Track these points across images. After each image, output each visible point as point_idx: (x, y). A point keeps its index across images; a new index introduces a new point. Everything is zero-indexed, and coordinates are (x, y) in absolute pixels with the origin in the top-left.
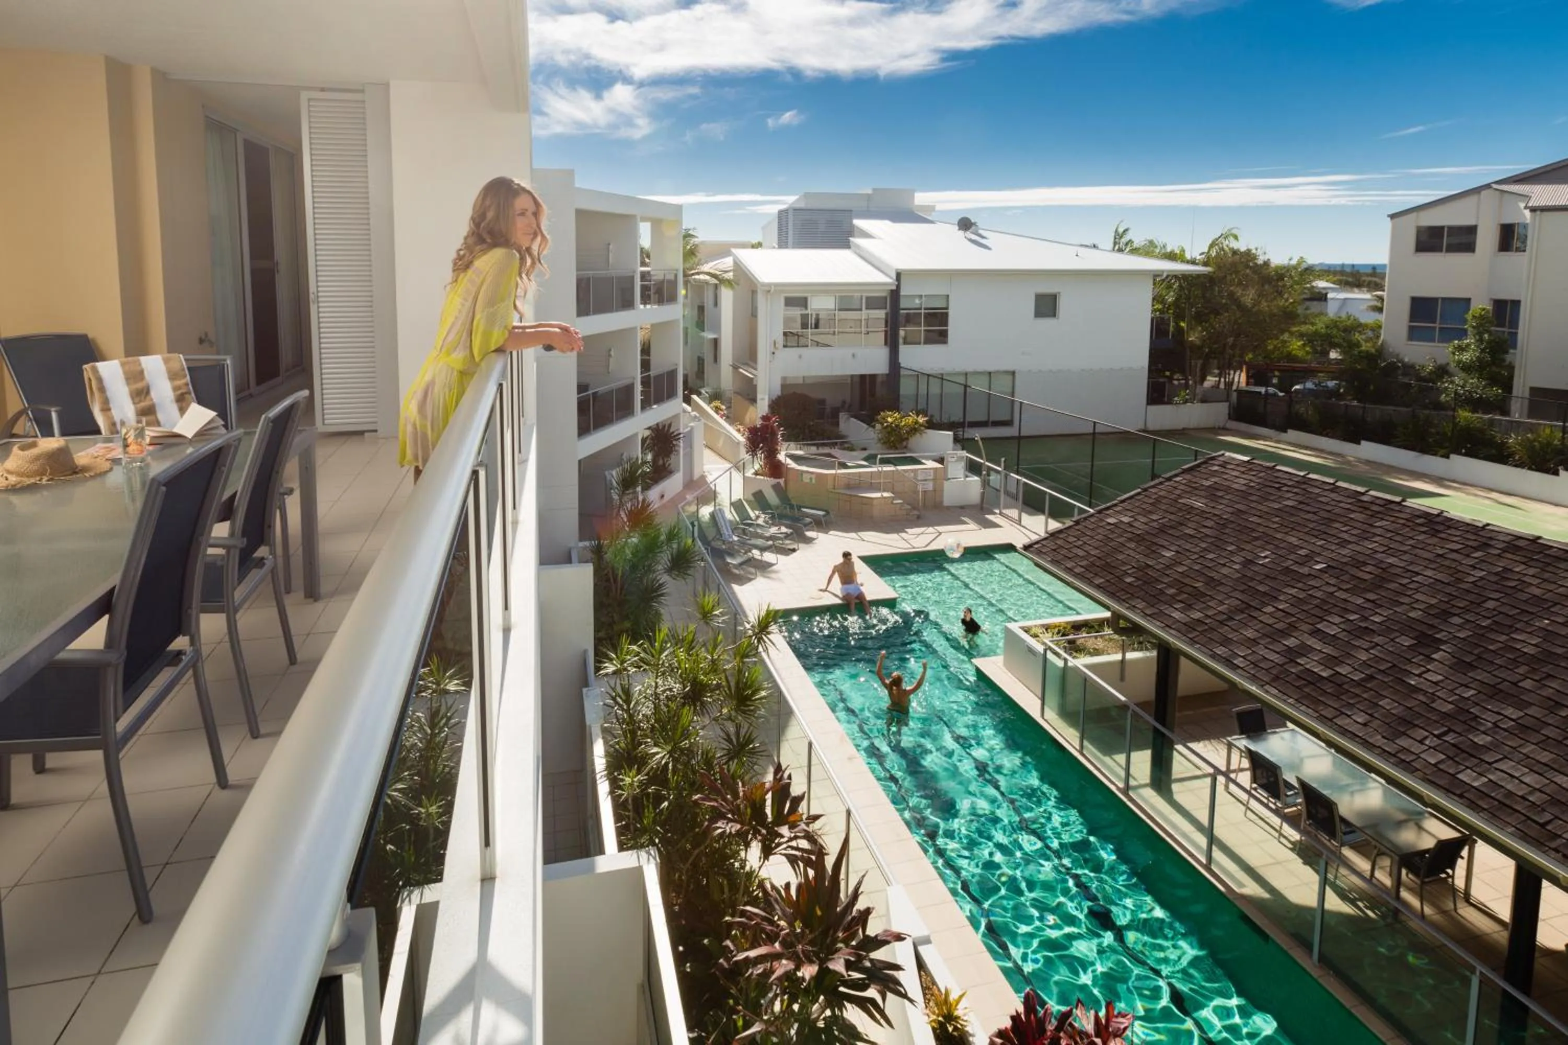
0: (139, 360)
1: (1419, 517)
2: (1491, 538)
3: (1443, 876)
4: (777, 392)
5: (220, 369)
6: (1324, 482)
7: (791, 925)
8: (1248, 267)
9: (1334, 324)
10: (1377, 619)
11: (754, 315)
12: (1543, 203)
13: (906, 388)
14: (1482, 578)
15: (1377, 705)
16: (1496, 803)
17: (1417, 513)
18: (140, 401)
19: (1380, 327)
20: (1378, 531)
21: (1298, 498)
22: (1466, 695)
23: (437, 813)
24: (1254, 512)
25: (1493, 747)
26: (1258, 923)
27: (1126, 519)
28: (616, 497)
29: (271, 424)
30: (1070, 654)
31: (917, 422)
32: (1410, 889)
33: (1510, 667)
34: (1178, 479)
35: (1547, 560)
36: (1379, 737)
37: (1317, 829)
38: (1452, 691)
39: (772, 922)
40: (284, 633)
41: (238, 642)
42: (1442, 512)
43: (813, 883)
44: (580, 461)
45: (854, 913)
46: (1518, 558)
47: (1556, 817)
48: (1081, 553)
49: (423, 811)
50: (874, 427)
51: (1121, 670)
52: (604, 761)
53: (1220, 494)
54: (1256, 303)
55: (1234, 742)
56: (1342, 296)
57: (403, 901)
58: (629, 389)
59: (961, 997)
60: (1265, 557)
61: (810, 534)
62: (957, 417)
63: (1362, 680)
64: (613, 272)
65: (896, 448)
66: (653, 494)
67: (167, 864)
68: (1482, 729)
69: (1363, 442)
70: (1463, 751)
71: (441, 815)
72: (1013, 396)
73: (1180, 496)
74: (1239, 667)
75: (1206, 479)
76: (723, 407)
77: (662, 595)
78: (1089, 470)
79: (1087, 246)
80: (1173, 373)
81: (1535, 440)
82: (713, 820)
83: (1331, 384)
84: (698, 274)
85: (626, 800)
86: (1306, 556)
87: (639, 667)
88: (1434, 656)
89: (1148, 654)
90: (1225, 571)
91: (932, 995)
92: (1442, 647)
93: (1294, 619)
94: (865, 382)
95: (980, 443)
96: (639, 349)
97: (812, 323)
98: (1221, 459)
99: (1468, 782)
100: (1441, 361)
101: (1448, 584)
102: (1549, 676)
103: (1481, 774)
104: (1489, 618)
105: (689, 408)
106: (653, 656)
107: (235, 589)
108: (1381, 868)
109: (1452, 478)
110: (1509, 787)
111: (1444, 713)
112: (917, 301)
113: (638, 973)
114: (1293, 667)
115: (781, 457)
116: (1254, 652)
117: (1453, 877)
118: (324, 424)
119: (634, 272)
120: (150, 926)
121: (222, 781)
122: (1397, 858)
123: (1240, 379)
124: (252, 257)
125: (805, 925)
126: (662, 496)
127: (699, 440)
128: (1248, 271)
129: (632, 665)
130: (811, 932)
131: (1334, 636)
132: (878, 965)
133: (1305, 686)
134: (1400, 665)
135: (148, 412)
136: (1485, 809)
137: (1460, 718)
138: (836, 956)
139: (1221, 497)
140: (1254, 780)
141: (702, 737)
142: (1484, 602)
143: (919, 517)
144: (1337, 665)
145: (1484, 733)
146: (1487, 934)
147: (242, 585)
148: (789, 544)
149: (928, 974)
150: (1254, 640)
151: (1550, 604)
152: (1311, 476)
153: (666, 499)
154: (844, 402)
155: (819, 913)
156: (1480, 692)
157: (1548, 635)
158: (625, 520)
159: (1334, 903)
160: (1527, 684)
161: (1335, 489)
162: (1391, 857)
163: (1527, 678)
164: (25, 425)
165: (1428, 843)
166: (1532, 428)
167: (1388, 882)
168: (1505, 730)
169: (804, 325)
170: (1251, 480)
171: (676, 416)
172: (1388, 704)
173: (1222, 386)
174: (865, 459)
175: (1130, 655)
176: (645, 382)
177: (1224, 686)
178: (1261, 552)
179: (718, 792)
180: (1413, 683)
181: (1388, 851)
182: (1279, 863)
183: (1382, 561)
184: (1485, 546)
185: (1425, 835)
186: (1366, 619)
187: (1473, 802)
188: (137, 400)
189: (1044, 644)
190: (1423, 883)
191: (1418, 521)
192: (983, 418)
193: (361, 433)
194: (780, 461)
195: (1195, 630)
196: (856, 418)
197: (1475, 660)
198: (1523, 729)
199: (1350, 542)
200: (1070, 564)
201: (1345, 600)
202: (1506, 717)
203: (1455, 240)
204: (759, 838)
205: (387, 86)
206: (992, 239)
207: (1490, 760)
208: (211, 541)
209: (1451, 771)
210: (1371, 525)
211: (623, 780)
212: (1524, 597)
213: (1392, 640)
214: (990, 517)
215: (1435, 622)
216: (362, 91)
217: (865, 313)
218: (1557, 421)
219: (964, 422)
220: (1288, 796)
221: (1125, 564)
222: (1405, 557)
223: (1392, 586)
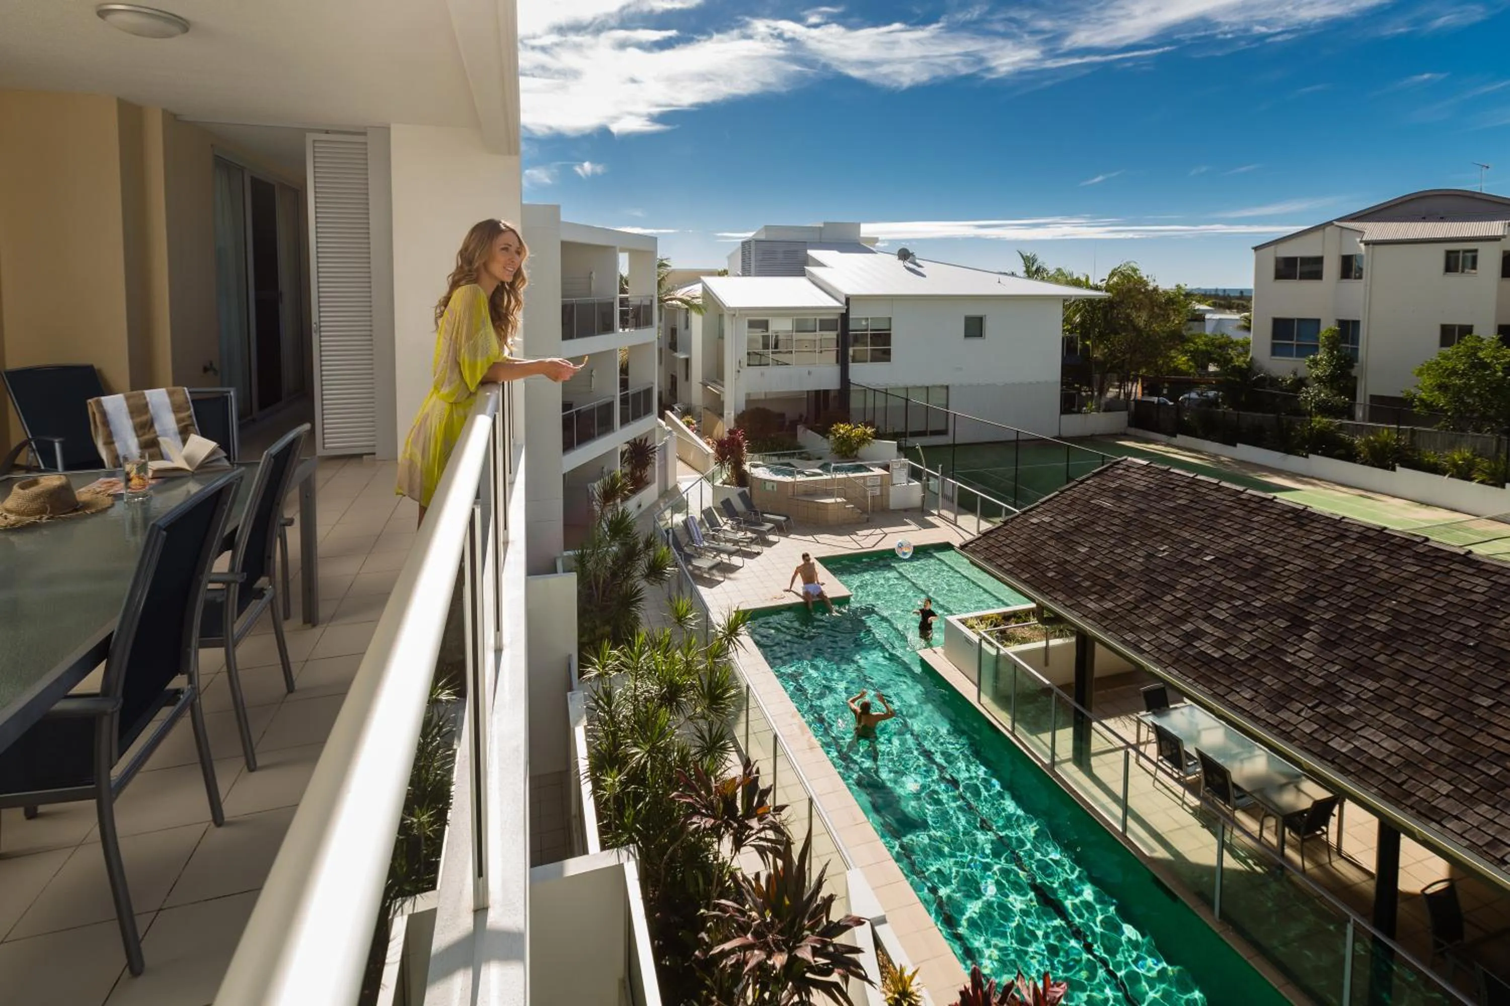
0: (143, 394)
1: (1287, 512)
2: (1346, 530)
3: (1319, 833)
4: (742, 407)
5: (223, 400)
6: (1211, 483)
7: (762, 915)
8: (1140, 292)
9: (1211, 342)
10: (1258, 604)
11: (721, 337)
12: (1374, 237)
13: (856, 402)
14: (1341, 565)
15: (1260, 681)
16: (1361, 767)
17: (1286, 509)
18: (144, 434)
19: (1249, 343)
20: (1255, 525)
21: (1189, 497)
22: (1333, 670)
23: (428, 822)
24: (1153, 510)
25: (1358, 715)
26: (1168, 885)
27: (1047, 519)
28: (597, 508)
29: (272, 460)
30: (1002, 643)
31: (865, 433)
32: (1292, 847)
33: (1367, 644)
34: (1089, 482)
35: (1392, 548)
36: (1264, 711)
37: (1214, 795)
38: (1321, 667)
39: (743, 913)
40: (282, 660)
41: (236, 671)
42: (1307, 507)
43: (782, 874)
44: (564, 475)
45: (819, 901)
46: (1368, 547)
47: (1410, 778)
48: (1009, 551)
49: (415, 820)
50: (828, 438)
51: (1045, 657)
52: (587, 762)
53: (1124, 495)
54: (1148, 323)
55: (1143, 719)
56: (1217, 316)
57: (395, 912)
58: (610, 406)
59: (914, 973)
60: (1164, 551)
61: (772, 538)
62: (900, 428)
63: (1248, 659)
64: (595, 299)
65: (848, 457)
66: (631, 505)
67: (160, 910)
68: (1347, 700)
69: (1238, 445)
70: (1333, 721)
71: (431, 824)
72: (947, 408)
73: (1091, 498)
74: (1145, 651)
75: (1113, 482)
76: (694, 422)
77: (640, 600)
78: (1013, 473)
79: (1005, 274)
80: (1081, 386)
81: (1375, 441)
82: (689, 816)
83: (1211, 394)
84: (671, 299)
85: (608, 800)
86: (1197, 549)
87: (620, 671)
88: (1305, 636)
89: (1067, 641)
90: (1131, 564)
91: (888, 973)
92: (1312, 628)
93: (1189, 606)
94: (820, 397)
95: (920, 451)
96: (618, 368)
97: (773, 344)
98: (1124, 463)
99: (1338, 748)
100: (1300, 374)
101: (1313, 571)
102: (1398, 651)
103: (1348, 741)
104: (1347, 600)
105: (663, 423)
106: (632, 659)
107: (235, 622)
108: (1268, 828)
109: (1311, 475)
110: (1371, 752)
111: (1316, 687)
112: (864, 323)
113: (620, 969)
114: (1190, 650)
115: (746, 467)
116: (1157, 637)
117: (1327, 833)
118: (324, 447)
119: (614, 298)
120: (140, 979)
121: (218, 819)
122: (1281, 818)
123: (1136, 390)
124: (257, 289)
125: (775, 915)
126: (640, 506)
127: (672, 453)
128: (1141, 296)
129: (613, 669)
130: (780, 922)
131: (1223, 620)
132: (841, 949)
133: (1201, 667)
134: (1277, 645)
135: (151, 447)
136: (1352, 773)
137: (1329, 691)
138: (803, 943)
139: (1126, 498)
140: (1160, 752)
141: (678, 736)
142: (1344, 586)
143: (868, 520)
144: (1226, 647)
145: (1348, 703)
146: (1356, 884)
147: (242, 617)
148: (755, 549)
149: (885, 953)
150: (1157, 626)
151: (1397, 587)
152: (1200, 477)
153: (643, 507)
154: (801, 416)
155: (787, 902)
156: (1343, 667)
157: (1397, 615)
158: (606, 530)
159: (1229, 862)
160: (1381, 658)
161: (1219, 488)
162: (1275, 817)
163: (1381, 653)
164: (27, 457)
165: (1305, 804)
166: (1372, 430)
167: (1274, 841)
168: (1365, 700)
169: (766, 346)
170: (1150, 483)
171: (653, 431)
172: (1270, 680)
173: (1122, 397)
174: (820, 468)
175: (1054, 642)
176: (624, 401)
177: (1131, 667)
178: (1161, 546)
179: (693, 788)
180: (1289, 660)
181: (1272, 813)
182: (1182, 828)
183: (1260, 553)
184: (1341, 537)
185: (1303, 796)
186: (1248, 604)
187: (1342, 767)
188: (140, 433)
189: (979, 634)
190: (1303, 840)
191: (1288, 516)
192: (923, 429)
193: (359, 456)
194: (745, 471)
195: (1107, 618)
196: (811, 429)
197: (1338, 639)
198: (1380, 699)
199: (1233, 536)
200: (1000, 562)
201: (1231, 588)
202: (1366, 688)
203: (1307, 268)
204: (731, 831)
205: (388, 129)
206: (927, 268)
207: (1355, 728)
208: (212, 577)
209: (1324, 739)
210: (1249, 520)
211: (604, 781)
212: (1375, 581)
213: (1271, 623)
214: (930, 518)
215: (1305, 605)
216: (364, 134)
217: (819, 334)
218: (1393, 424)
219: (906, 433)
220: (1188, 766)
221: (1046, 560)
222: (1278, 548)
223: (1269, 574)
